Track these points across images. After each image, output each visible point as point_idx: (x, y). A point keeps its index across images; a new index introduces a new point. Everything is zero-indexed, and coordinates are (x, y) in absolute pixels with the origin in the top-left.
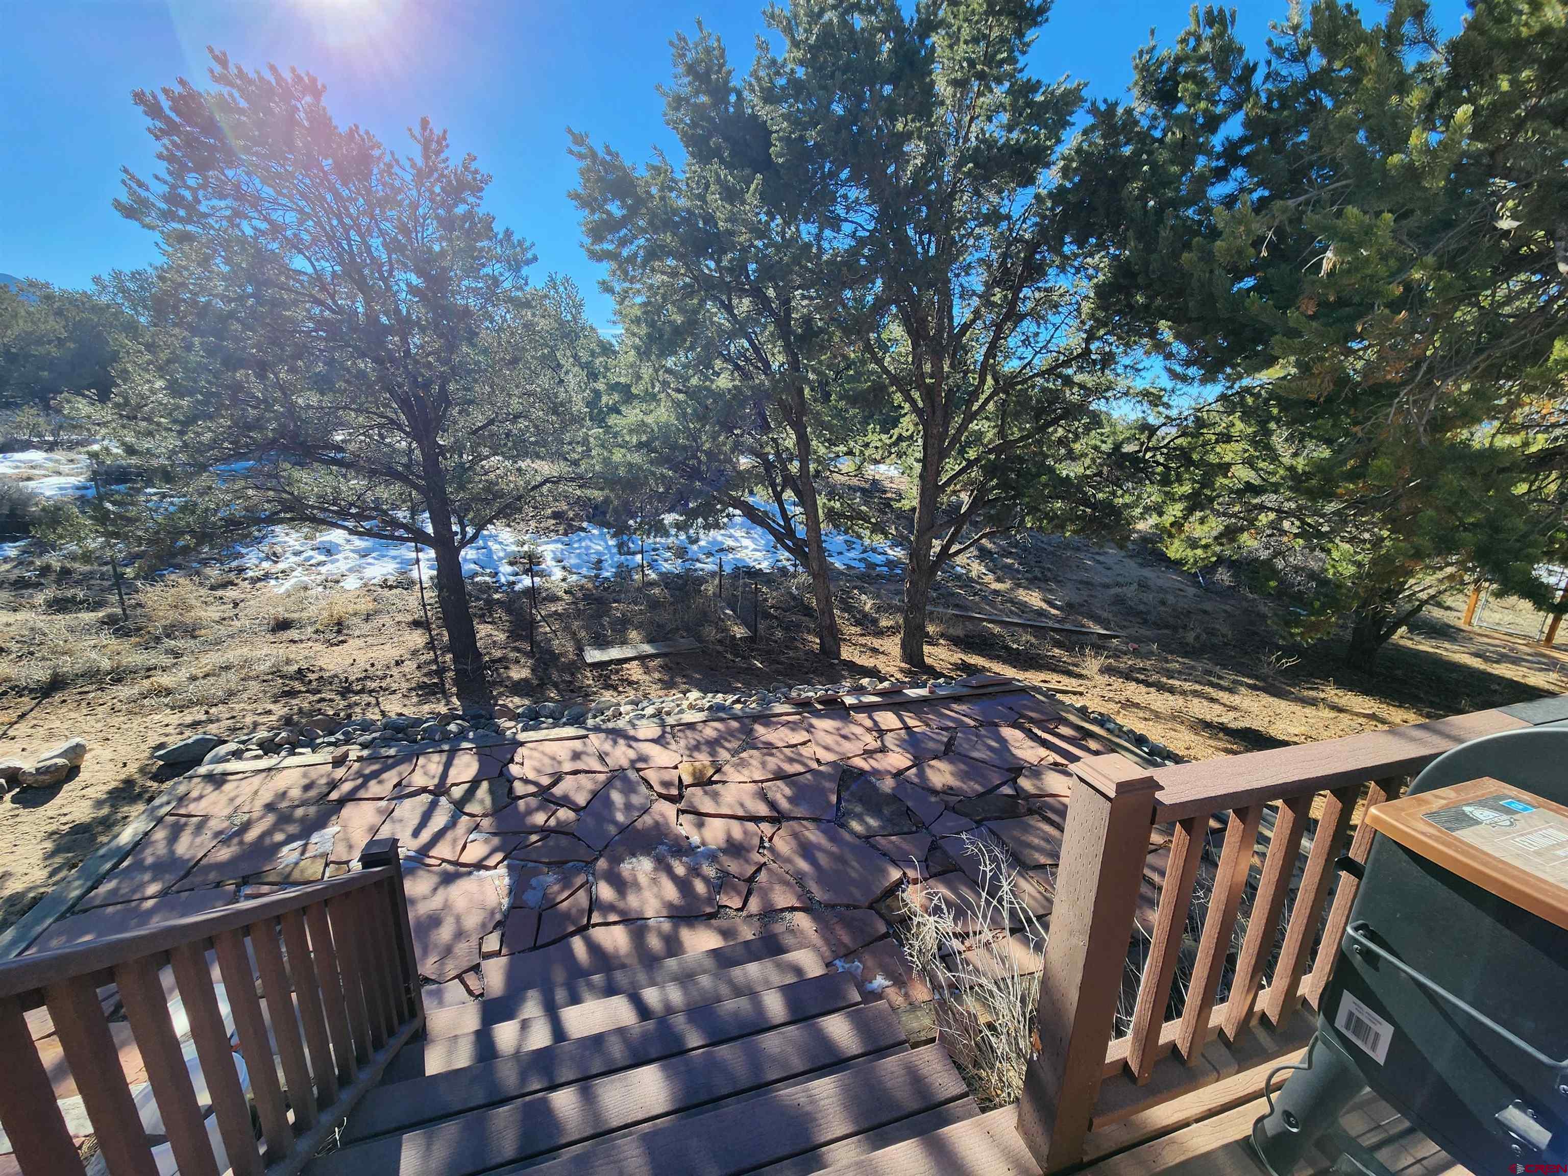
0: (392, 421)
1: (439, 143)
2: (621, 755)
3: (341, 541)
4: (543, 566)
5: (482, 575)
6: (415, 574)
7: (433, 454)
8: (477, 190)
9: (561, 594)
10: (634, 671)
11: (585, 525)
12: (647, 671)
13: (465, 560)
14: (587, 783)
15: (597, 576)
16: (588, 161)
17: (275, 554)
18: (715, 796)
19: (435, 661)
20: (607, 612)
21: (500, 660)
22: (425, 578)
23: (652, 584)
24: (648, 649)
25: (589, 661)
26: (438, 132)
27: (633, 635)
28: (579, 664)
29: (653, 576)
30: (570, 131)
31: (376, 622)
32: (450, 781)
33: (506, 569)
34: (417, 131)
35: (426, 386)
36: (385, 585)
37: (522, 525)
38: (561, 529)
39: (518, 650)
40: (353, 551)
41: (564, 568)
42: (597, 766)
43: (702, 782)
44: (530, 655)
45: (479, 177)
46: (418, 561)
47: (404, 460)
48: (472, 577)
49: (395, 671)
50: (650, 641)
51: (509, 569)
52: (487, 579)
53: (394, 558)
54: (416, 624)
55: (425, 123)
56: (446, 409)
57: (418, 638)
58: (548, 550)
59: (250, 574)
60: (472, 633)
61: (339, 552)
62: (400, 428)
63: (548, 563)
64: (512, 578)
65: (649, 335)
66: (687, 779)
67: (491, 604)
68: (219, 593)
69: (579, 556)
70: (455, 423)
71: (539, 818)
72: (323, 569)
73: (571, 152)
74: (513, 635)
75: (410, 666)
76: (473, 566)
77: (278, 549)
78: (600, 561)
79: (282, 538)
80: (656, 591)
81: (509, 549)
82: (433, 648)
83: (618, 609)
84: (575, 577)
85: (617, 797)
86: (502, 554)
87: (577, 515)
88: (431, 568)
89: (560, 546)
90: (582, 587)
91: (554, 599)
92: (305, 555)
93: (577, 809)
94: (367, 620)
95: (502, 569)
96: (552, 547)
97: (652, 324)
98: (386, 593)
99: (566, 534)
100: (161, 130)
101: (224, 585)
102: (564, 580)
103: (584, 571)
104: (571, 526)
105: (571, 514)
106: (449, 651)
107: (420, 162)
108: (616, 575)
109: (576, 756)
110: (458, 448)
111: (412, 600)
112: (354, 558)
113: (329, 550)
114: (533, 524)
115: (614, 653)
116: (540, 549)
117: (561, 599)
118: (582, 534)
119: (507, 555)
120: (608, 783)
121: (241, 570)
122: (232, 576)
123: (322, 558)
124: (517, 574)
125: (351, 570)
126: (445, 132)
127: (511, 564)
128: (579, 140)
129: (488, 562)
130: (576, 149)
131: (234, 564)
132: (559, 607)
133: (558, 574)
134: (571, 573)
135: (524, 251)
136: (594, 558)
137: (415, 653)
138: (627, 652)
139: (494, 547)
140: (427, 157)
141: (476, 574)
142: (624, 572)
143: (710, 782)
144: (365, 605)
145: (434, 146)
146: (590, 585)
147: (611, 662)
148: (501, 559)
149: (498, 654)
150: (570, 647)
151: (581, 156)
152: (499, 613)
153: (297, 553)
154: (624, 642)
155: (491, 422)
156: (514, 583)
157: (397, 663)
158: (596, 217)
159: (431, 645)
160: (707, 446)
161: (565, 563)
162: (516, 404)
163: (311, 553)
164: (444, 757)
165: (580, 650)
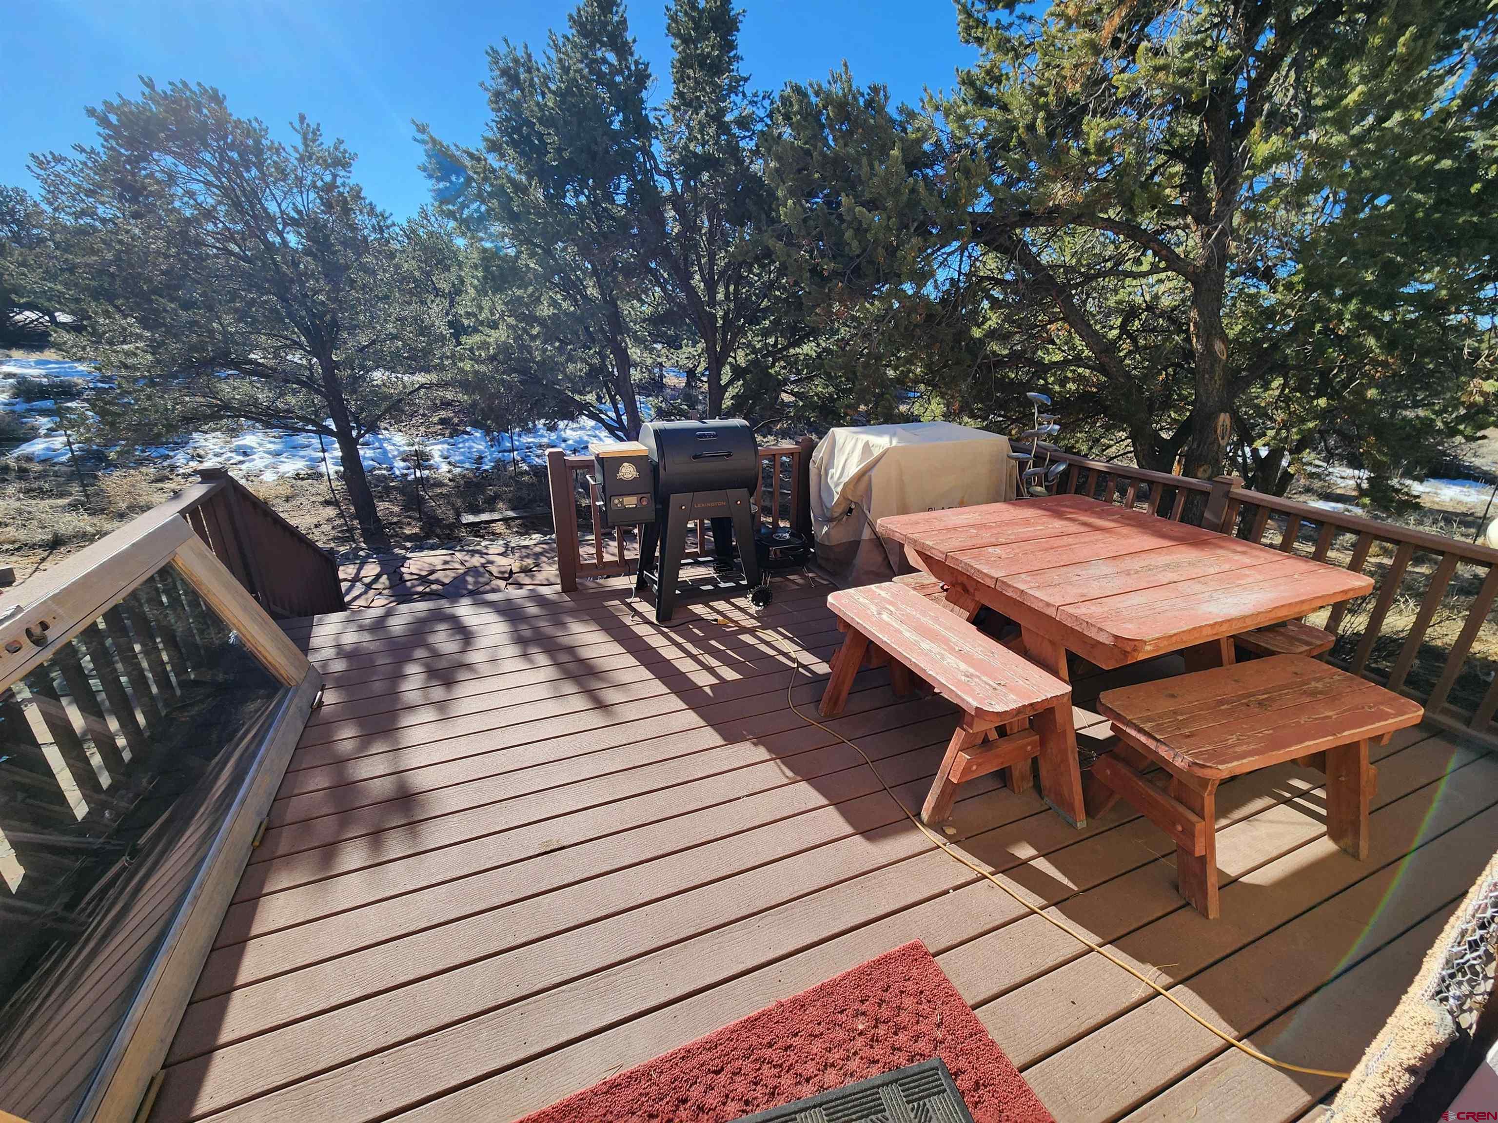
0: (295, 343)
1: (314, 133)
2: (477, 561)
3: (254, 445)
4: (432, 462)
5: (379, 469)
6: (323, 468)
7: (330, 367)
8: (346, 165)
9: (446, 481)
10: (499, 527)
11: (468, 429)
12: (509, 527)
13: (365, 458)
14: (452, 574)
15: (478, 469)
16: (430, 146)
17: (199, 456)
18: (532, 577)
19: (346, 524)
20: (483, 493)
21: (395, 523)
22: (331, 472)
23: (526, 473)
24: (511, 514)
25: (464, 522)
26: (313, 126)
27: (500, 505)
28: (458, 524)
29: (525, 467)
30: (414, 122)
31: (296, 502)
32: (361, 575)
33: (399, 464)
34: (297, 125)
35: (321, 316)
36: (297, 477)
37: (413, 430)
38: (447, 432)
39: (410, 517)
40: (265, 452)
41: (449, 463)
42: (458, 566)
43: (526, 571)
44: (420, 519)
45: (347, 155)
46: (324, 459)
47: (307, 373)
48: (370, 471)
49: (315, 531)
50: (512, 510)
51: (402, 464)
52: (384, 472)
53: (303, 457)
54: (327, 503)
55: (302, 118)
56: (337, 332)
57: (331, 512)
58: (436, 450)
59: (181, 471)
60: (374, 507)
61: (255, 453)
62: (302, 347)
63: (437, 459)
64: (405, 472)
65: (485, 278)
66: (515, 570)
67: (388, 490)
68: (160, 485)
69: (463, 454)
70: (345, 343)
71: (420, 589)
72: (243, 467)
73: (415, 140)
74: (406, 508)
75: (326, 528)
76: (371, 463)
77: (202, 453)
78: (481, 458)
79: (202, 443)
80: (526, 478)
81: (401, 449)
82: (343, 517)
83: (490, 491)
84: (458, 470)
85: (470, 579)
86: (396, 453)
87: (461, 421)
88: (335, 464)
89: (446, 446)
90: (464, 476)
91: (440, 484)
92: (225, 456)
93: (443, 584)
94: (287, 501)
95: (396, 464)
96: (439, 447)
97: (486, 269)
98: (299, 482)
99: (451, 437)
100: (109, 135)
101: (161, 480)
102: (449, 472)
103: (467, 465)
104: (456, 430)
105: (456, 420)
106: (355, 518)
107: (301, 148)
108: (493, 468)
109: (446, 563)
110: (349, 363)
111: (323, 487)
112: (269, 459)
113: (246, 452)
114: (422, 429)
115: (485, 517)
116: (428, 449)
117: (447, 485)
118: (466, 437)
119: (400, 453)
120: (466, 573)
121: (173, 468)
122: (166, 472)
123: (241, 458)
124: (409, 468)
125: (266, 467)
126: (318, 125)
127: (404, 460)
128: (422, 129)
129: (384, 458)
130: (420, 136)
131: (165, 464)
132: (445, 491)
133: (445, 467)
134: (455, 466)
135: (385, 219)
136: (475, 455)
137: (329, 520)
138: (496, 516)
139: (389, 447)
140: (306, 146)
141: (374, 468)
142: (500, 465)
143: (530, 571)
144: (285, 490)
145: (310, 136)
146: (471, 475)
147: (481, 522)
148: (394, 457)
149: (395, 520)
150: (451, 514)
151: (424, 142)
152: (395, 494)
153: (217, 455)
154: (493, 510)
155: (373, 342)
156: (407, 475)
157: (316, 526)
158: (441, 185)
159: (341, 515)
160: (538, 358)
161: (452, 459)
162: (390, 328)
163: (230, 454)
164: (357, 566)
165: (458, 515)
